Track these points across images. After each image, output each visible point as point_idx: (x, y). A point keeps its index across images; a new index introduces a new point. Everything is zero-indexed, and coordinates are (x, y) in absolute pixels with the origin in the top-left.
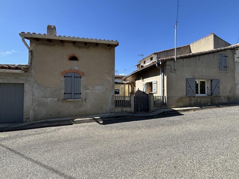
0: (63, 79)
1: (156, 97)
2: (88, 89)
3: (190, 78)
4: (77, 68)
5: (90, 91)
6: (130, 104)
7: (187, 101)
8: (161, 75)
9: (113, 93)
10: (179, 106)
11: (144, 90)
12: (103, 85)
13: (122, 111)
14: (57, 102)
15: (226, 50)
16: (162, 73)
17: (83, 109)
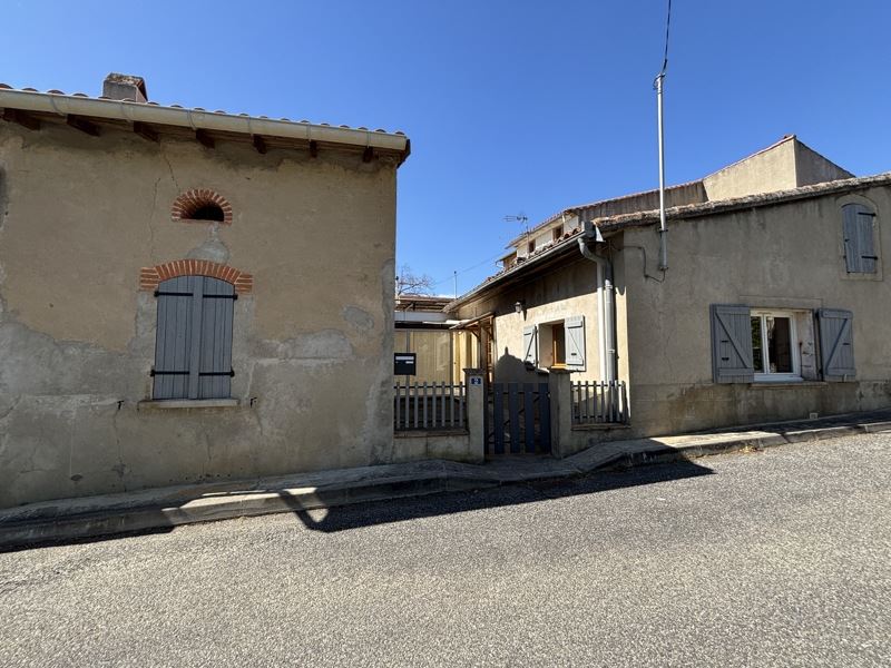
0: (148, 304)
1: (583, 388)
2: (267, 352)
3: (727, 302)
4: (216, 255)
5: (274, 361)
6: (466, 420)
7: (718, 403)
8: (600, 290)
9: (384, 370)
10: (682, 428)
11: (528, 355)
12: (342, 333)
13: (428, 452)
14: (113, 412)
15: (868, 188)
16: (607, 282)
17: (241, 446)
